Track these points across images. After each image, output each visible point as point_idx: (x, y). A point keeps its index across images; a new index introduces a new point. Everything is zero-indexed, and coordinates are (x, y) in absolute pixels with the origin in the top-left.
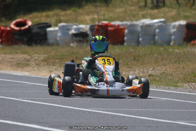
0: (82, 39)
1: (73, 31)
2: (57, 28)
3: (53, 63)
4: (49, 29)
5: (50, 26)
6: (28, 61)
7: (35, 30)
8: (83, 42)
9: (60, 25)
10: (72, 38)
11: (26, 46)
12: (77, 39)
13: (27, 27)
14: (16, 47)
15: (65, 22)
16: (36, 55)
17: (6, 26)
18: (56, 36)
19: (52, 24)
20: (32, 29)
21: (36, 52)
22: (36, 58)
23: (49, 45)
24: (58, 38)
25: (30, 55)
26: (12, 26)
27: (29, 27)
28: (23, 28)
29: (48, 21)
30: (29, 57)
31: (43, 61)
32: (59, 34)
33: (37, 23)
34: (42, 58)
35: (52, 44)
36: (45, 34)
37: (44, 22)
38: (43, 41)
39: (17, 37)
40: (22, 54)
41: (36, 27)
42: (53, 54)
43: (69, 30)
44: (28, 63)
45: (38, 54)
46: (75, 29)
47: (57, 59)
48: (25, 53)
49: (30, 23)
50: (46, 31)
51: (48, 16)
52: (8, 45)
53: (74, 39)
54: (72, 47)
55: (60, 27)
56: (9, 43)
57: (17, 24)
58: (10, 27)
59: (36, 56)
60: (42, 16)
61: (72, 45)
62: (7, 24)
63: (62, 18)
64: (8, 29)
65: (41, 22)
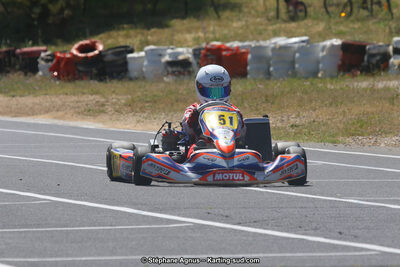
0: (182, 70)
1: (167, 58)
2: (142, 54)
3: (141, 108)
4: (130, 55)
5: (132, 51)
6: (103, 105)
7: (109, 57)
8: (184, 74)
9: (147, 48)
10: (166, 68)
11: (96, 82)
12: (174, 69)
13: (96, 52)
14: (81, 83)
15: (154, 44)
16: (114, 96)
17: (65, 52)
18: (142, 66)
19: (135, 48)
20: (104, 56)
21: (113, 92)
22: (114, 100)
23: (131, 79)
24: (144, 69)
25: (104, 96)
26: (75, 52)
27: (100, 52)
28: (91, 54)
29: (128, 42)
30: (103, 100)
31: (125, 105)
32: (145, 63)
33: (111, 46)
34: (123, 101)
35: (137, 79)
36: (125, 63)
37: (122, 44)
38: (123, 74)
39: (81, 68)
40: (92, 95)
41: (110, 52)
42: (139, 94)
43: (161, 55)
44: (101, 109)
45: (117, 94)
46: (170, 55)
47: (147, 102)
48: (97, 93)
49: (101, 47)
50: (125, 57)
51: (127, 36)
52: (69, 81)
53: (170, 69)
54: (169, 83)
55: (146, 52)
56: (70, 77)
57: (82, 49)
58: (72, 54)
59: (113, 98)
60: (119, 35)
61: (165, 79)
62: (65, 48)
63: (149, 38)
64: (68, 56)
65: (118, 45)
